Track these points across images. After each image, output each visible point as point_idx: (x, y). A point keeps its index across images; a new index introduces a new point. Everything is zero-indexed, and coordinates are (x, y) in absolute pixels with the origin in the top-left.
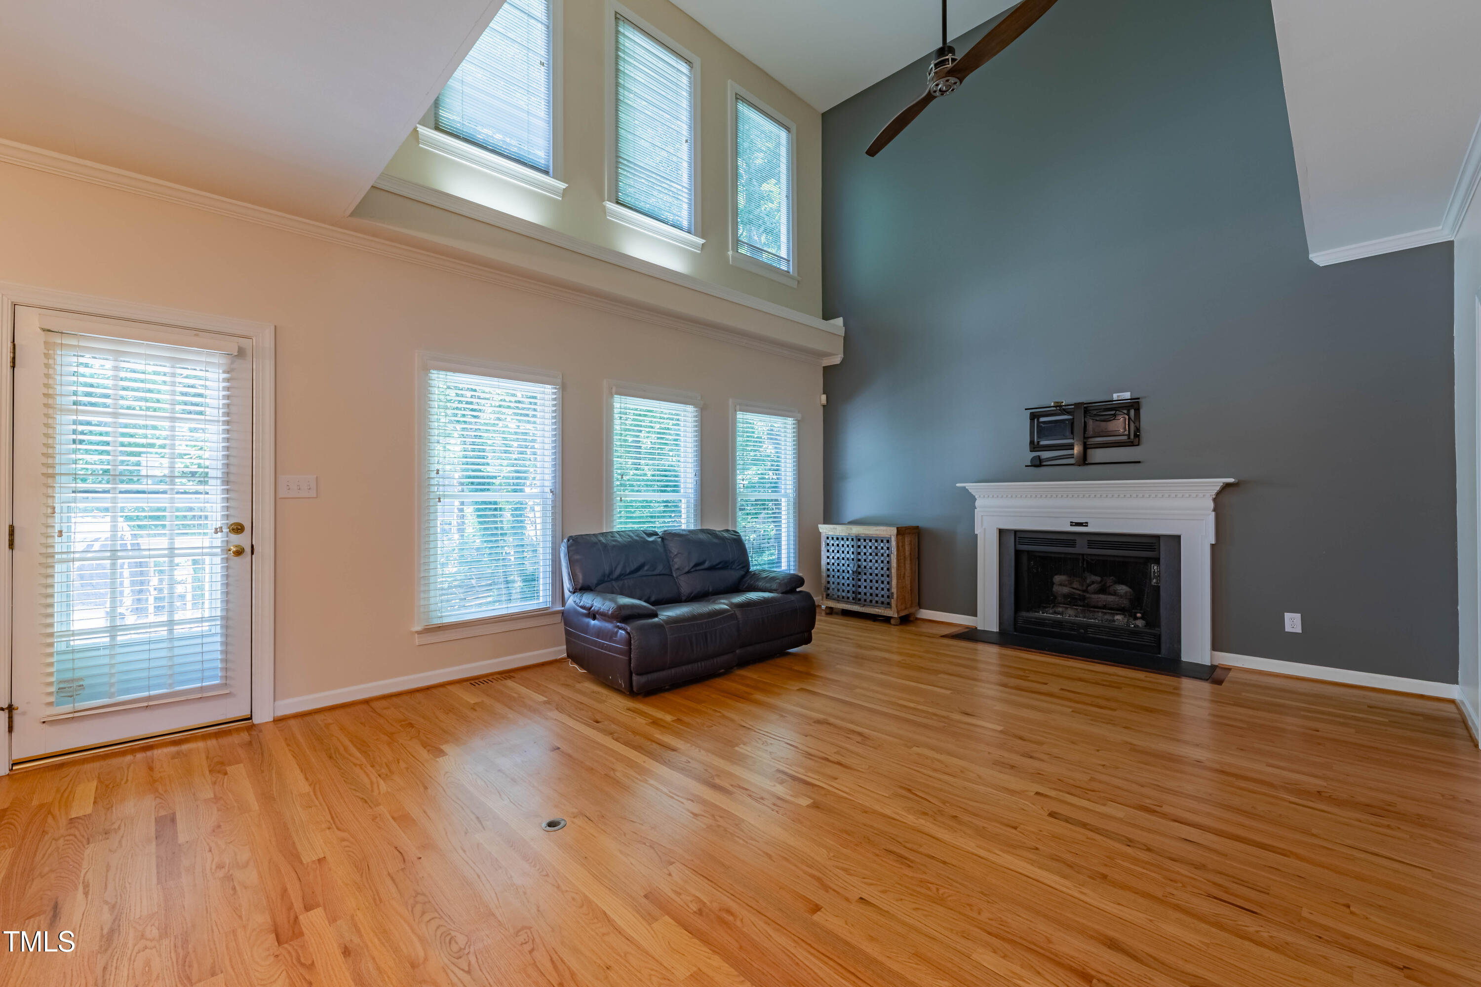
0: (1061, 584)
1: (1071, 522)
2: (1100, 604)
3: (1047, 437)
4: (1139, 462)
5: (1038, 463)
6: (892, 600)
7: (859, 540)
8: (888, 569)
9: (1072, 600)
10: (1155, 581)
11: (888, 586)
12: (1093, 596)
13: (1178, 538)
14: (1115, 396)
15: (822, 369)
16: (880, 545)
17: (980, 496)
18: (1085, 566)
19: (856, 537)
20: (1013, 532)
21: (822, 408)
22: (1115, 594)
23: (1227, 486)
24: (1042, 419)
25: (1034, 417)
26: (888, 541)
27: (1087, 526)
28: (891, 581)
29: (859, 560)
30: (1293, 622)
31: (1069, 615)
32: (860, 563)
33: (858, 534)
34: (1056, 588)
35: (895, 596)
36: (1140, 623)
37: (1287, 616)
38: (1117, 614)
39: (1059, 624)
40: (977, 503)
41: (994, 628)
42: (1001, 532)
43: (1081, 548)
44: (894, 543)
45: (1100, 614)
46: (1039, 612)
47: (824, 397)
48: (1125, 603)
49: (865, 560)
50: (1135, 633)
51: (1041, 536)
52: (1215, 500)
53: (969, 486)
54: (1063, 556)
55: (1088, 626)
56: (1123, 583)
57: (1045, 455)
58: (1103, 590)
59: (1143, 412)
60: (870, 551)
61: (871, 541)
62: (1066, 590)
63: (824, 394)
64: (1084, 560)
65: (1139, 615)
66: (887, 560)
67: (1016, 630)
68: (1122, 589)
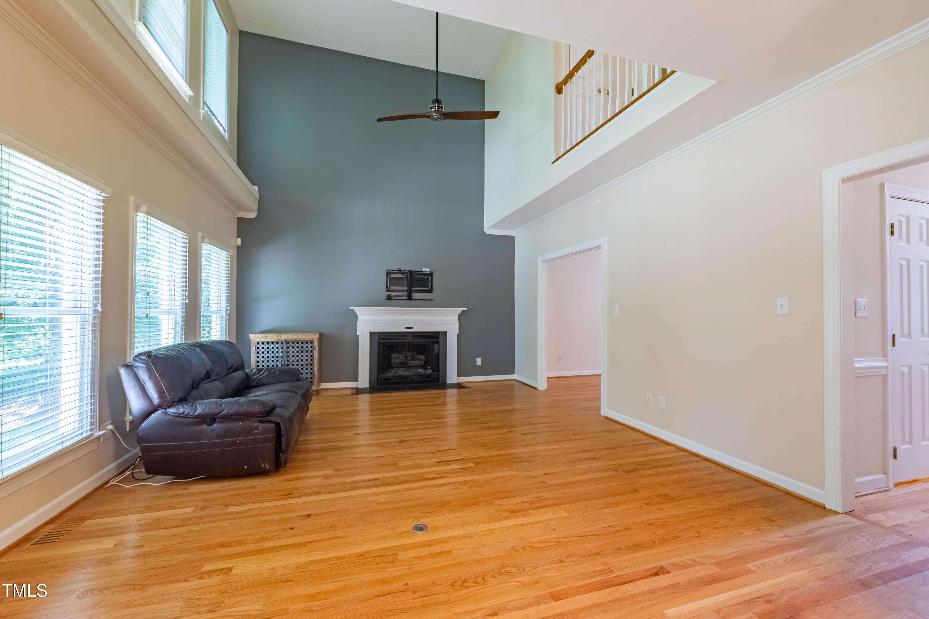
0: (396, 358)
1: (406, 327)
2: (413, 365)
3: (395, 285)
4: (433, 300)
5: (389, 298)
6: (314, 379)
7: (288, 343)
8: (311, 360)
9: (402, 365)
10: (436, 352)
11: (311, 371)
12: (410, 362)
13: (445, 333)
14: (424, 270)
15: (236, 219)
16: (305, 345)
17: (360, 315)
18: (409, 348)
19: (285, 341)
20: (377, 334)
21: (236, 248)
22: (418, 359)
23: (463, 311)
24: (392, 276)
25: (388, 273)
26: (311, 343)
27: (413, 329)
28: (314, 367)
29: (288, 357)
30: (479, 362)
31: (401, 372)
32: (288, 358)
33: (287, 339)
34: (393, 360)
35: (316, 376)
36: (430, 371)
37: (477, 359)
38: (419, 369)
39: (396, 378)
40: (359, 318)
41: (367, 386)
42: (371, 333)
43: (409, 340)
44: (316, 343)
45: (412, 370)
46: (387, 373)
47: (239, 241)
48: (423, 363)
49: (293, 356)
50: (428, 376)
51: (388, 335)
52: (458, 317)
53: (355, 309)
54: (400, 344)
55: (410, 376)
56: (422, 355)
57: (393, 294)
58: (413, 359)
59: (434, 278)
60: (297, 350)
61: (298, 343)
62: (398, 361)
63: (238, 237)
64: (409, 345)
65: (429, 367)
66: (311, 354)
67: (378, 384)
68: (422, 357)
